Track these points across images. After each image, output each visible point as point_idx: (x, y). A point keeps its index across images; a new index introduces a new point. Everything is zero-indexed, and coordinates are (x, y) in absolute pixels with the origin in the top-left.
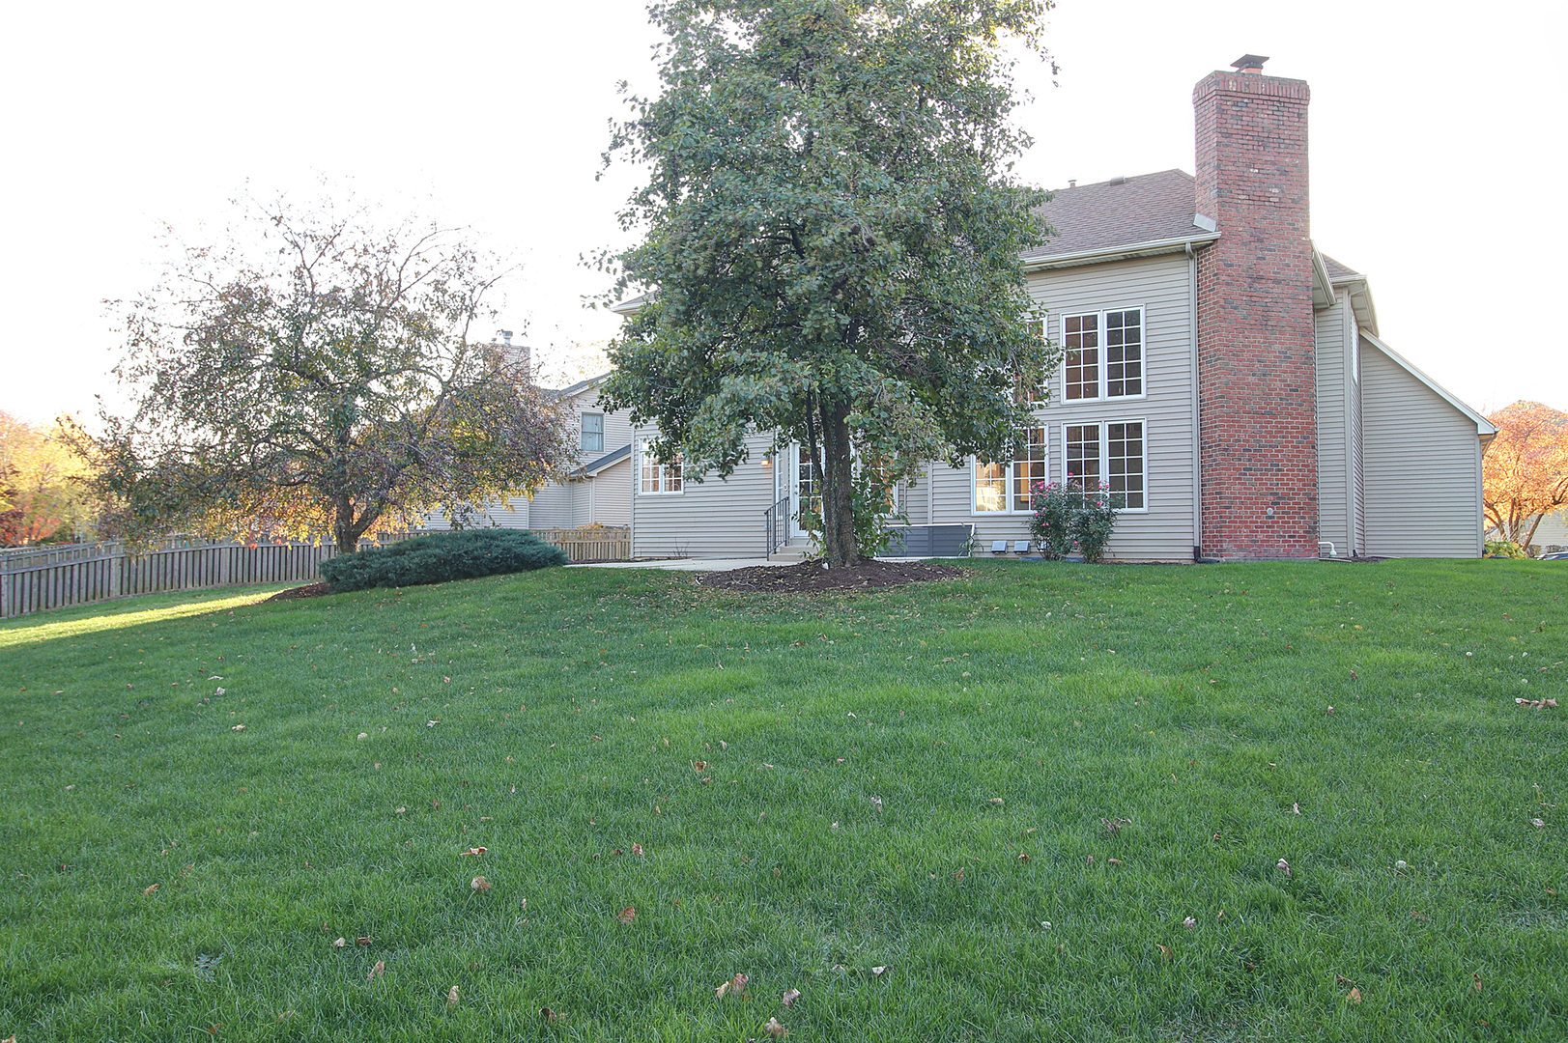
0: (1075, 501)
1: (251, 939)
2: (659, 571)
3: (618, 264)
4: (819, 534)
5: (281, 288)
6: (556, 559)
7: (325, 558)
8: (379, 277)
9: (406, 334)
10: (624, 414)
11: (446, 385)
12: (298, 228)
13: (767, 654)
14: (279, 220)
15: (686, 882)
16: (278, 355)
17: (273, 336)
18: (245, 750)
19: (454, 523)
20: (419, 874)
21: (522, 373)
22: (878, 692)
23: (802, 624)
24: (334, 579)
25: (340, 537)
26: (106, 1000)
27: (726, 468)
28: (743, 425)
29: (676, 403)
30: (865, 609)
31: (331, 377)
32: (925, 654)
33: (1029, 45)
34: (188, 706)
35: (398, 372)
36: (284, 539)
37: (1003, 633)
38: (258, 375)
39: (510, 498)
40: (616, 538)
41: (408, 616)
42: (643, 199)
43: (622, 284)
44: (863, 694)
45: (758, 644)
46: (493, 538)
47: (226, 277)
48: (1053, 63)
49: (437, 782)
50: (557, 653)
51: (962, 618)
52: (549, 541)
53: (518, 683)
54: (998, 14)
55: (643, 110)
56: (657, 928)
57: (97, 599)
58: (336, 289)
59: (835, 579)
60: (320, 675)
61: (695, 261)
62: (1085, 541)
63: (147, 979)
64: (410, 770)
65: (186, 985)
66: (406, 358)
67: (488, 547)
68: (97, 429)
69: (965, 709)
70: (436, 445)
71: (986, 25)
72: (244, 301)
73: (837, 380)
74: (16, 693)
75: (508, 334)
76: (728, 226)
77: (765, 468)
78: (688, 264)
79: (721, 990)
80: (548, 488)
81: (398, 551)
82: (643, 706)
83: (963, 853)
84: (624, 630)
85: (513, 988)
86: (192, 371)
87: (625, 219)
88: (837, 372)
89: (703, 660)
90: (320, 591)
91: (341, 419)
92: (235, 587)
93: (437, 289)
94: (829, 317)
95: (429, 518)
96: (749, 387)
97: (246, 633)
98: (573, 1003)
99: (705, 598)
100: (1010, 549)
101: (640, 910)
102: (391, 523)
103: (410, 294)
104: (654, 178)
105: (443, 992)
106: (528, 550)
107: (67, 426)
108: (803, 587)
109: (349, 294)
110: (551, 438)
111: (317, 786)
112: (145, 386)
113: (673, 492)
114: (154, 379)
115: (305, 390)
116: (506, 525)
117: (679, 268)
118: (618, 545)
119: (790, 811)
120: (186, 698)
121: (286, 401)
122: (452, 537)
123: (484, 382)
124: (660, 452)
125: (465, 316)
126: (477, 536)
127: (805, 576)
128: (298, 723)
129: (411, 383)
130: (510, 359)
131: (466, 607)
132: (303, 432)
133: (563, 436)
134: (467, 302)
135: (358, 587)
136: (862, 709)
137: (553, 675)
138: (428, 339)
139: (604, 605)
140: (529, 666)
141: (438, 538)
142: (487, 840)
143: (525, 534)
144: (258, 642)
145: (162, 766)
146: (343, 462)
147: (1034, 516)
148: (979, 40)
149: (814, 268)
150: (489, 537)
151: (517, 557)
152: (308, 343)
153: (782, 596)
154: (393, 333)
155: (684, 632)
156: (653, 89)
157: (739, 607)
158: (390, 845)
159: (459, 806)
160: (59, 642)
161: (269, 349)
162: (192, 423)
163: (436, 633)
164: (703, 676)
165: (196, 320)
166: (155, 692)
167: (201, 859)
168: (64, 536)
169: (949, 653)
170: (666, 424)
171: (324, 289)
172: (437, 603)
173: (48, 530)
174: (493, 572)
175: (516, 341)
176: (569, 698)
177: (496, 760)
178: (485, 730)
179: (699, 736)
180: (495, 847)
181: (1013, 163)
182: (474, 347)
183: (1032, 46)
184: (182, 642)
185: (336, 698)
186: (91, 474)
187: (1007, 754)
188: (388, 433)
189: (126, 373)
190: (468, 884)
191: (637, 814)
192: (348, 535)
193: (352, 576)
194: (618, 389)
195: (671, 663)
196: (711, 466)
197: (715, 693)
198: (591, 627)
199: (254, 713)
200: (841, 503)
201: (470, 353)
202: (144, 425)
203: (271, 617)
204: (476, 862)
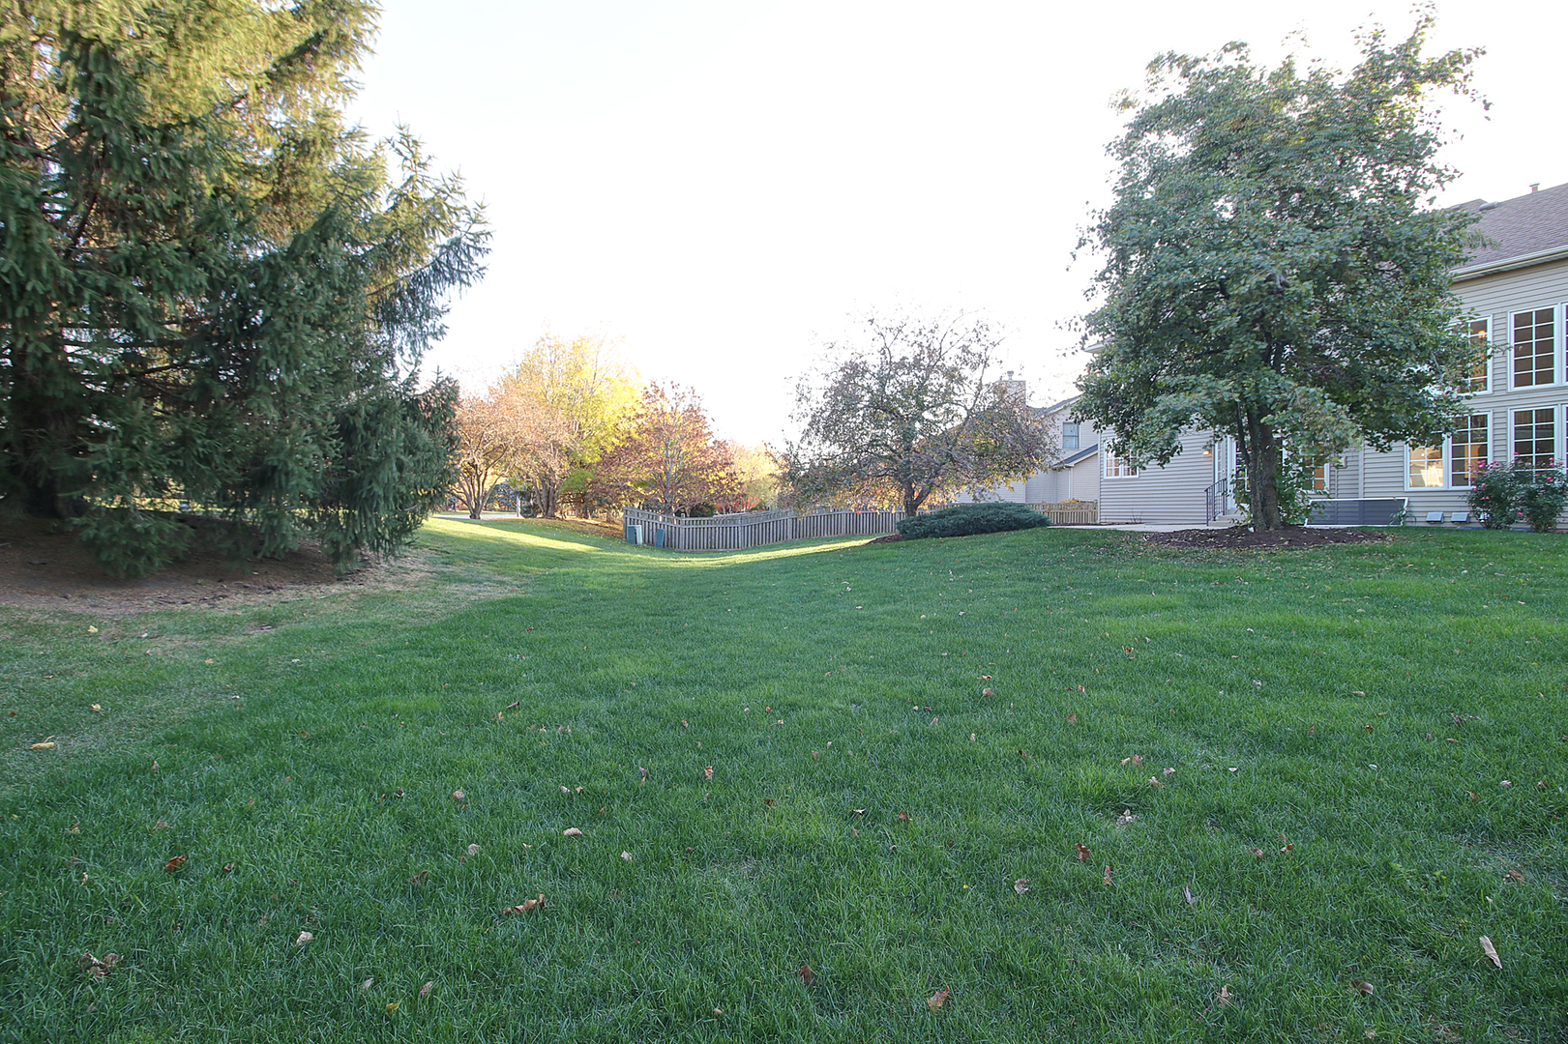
0: (1523, 478)
1: (875, 700)
2: (1116, 531)
3: (1083, 325)
4: (1246, 506)
5: (874, 361)
6: (1042, 522)
7: (898, 520)
8: (928, 347)
9: (944, 381)
10: (1089, 424)
11: (969, 412)
12: (882, 324)
13: (1192, 588)
14: (872, 321)
15: (1111, 709)
16: (871, 401)
17: (869, 389)
18: (863, 618)
19: (975, 499)
20: (955, 684)
21: (1020, 400)
22: (1277, 617)
23: (1223, 570)
24: (904, 532)
25: (907, 507)
26: (813, 714)
27: (1164, 459)
28: (1176, 428)
29: (1128, 415)
30: (1282, 562)
31: (901, 411)
32: (1328, 595)
33: (1456, 92)
34: (833, 595)
35: (941, 405)
36: (875, 508)
37: (1410, 583)
38: (861, 413)
39: (1012, 483)
40: (1086, 509)
41: (947, 555)
42: (1102, 277)
43: (1085, 338)
44: (1262, 618)
45: (1186, 582)
46: (1000, 508)
47: (845, 358)
48: (1484, 102)
49: (964, 642)
50: (1039, 580)
51: (1373, 572)
52: (1039, 511)
53: (1014, 595)
54: (1422, 73)
55: (1100, 217)
56: (1089, 728)
57: (781, 541)
58: (904, 358)
59: (1259, 539)
60: (898, 584)
61: (1139, 315)
62: (1532, 512)
63: (831, 708)
64: (950, 635)
65: (847, 714)
66: (946, 396)
67: (997, 514)
68: (783, 449)
69: (1351, 634)
70: (963, 450)
71: (1410, 85)
72: (854, 370)
73: (1257, 391)
74: (755, 584)
75: (1010, 373)
76: (1164, 289)
77: (1206, 457)
78: (1133, 319)
79: (1124, 761)
80: (1037, 476)
81: (941, 516)
82: (1093, 613)
83: (1317, 719)
84: (1086, 568)
85: (1003, 739)
86: (828, 413)
87: (1087, 295)
88: (1257, 385)
89: (1141, 589)
90: (897, 539)
91: (907, 436)
92: (849, 536)
93: (963, 351)
94: (1250, 345)
95: (958, 495)
96: (1181, 401)
97: (858, 560)
98: (1037, 752)
99: (1149, 550)
100: (1446, 520)
101: (1079, 717)
102: (936, 499)
103: (947, 356)
104: (1109, 262)
105: (967, 737)
106: (1023, 516)
107: (769, 447)
108: (1231, 545)
109: (911, 360)
110: (1039, 442)
111: (901, 639)
112: (805, 424)
113: (1131, 476)
114: (809, 419)
115: (887, 419)
116: (1009, 500)
117: (1127, 322)
118: (1090, 514)
119: (1188, 681)
120: (832, 592)
121: (877, 427)
122: (974, 507)
123: (994, 408)
124: (1116, 448)
125: (982, 365)
126: (989, 507)
127: (1234, 537)
128: (890, 607)
129: (948, 411)
130: (1011, 391)
131: (983, 550)
132: (886, 445)
133: (1048, 440)
134: (983, 357)
135: (917, 537)
136: (1260, 627)
137: (1036, 592)
138: (957, 382)
139: (1073, 552)
140: (1020, 586)
141: (965, 508)
142: (991, 674)
143: (1022, 505)
144: (865, 566)
145: (825, 622)
146: (909, 462)
147: (1472, 491)
148: (1402, 98)
149: (1235, 310)
150: (997, 507)
151: (1015, 520)
152: (888, 393)
153: (1212, 550)
154: (937, 380)
155: (1129, 571)
156: (1109, 201)
157: (1175, 557)
158: (940, 669)
159: (977, 656)
160: (769, 561)
161: (867, 398)
162: (828, 443)
163: (964, 565)
164: (1139, 599)
165: (829, 384)
166: (818, 588)
167: (848, 664)
168: (761, 507)
169: (1351, 595)
170: (1121, 428)
171: (896, 359)
172: (964, 548)
173: (755, 503)
174: (1000, 530)
175: (1015, 377)
176: (1045, 606)
177: (999, 635)
178: (993, 620)
179: (1131, 633)
180: (996, 677)
181: (1435, 198)
182: (987, 385)
183: (1461, 91)
184: (826, 564)
185: (908, 597)
186: (779, 472)
187: (1379, 666)
188: (935, 442)
189: (796, 417)
190: (981, 692)
191: (1085, 671)
192: (911, 506)
193: (914, 530)
194: (1084, 408)
195: (1117, 590)
196: (1152, 458)
197: (1146, 610)
198: (1063, 566)
199: (866, 601)
200: (1265, 482)
201: (985, 389)
202: (804, 445)
203: (871, 552)
204: (986, 683)
